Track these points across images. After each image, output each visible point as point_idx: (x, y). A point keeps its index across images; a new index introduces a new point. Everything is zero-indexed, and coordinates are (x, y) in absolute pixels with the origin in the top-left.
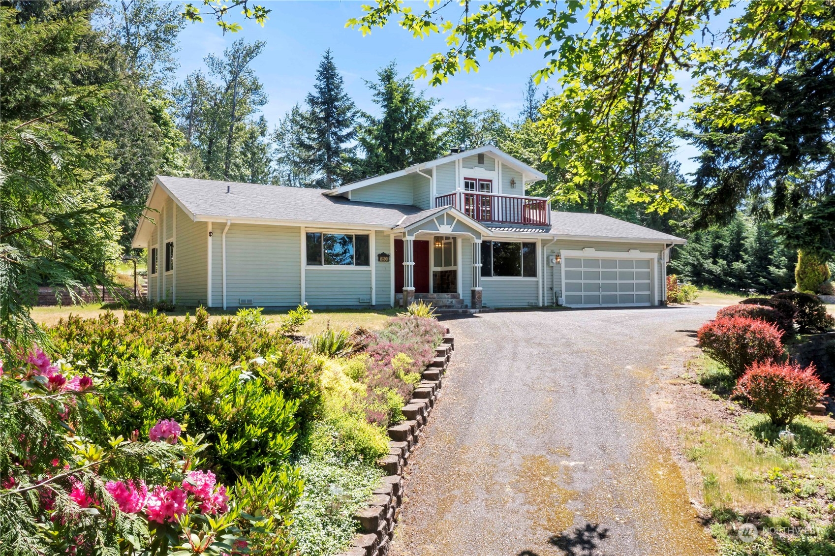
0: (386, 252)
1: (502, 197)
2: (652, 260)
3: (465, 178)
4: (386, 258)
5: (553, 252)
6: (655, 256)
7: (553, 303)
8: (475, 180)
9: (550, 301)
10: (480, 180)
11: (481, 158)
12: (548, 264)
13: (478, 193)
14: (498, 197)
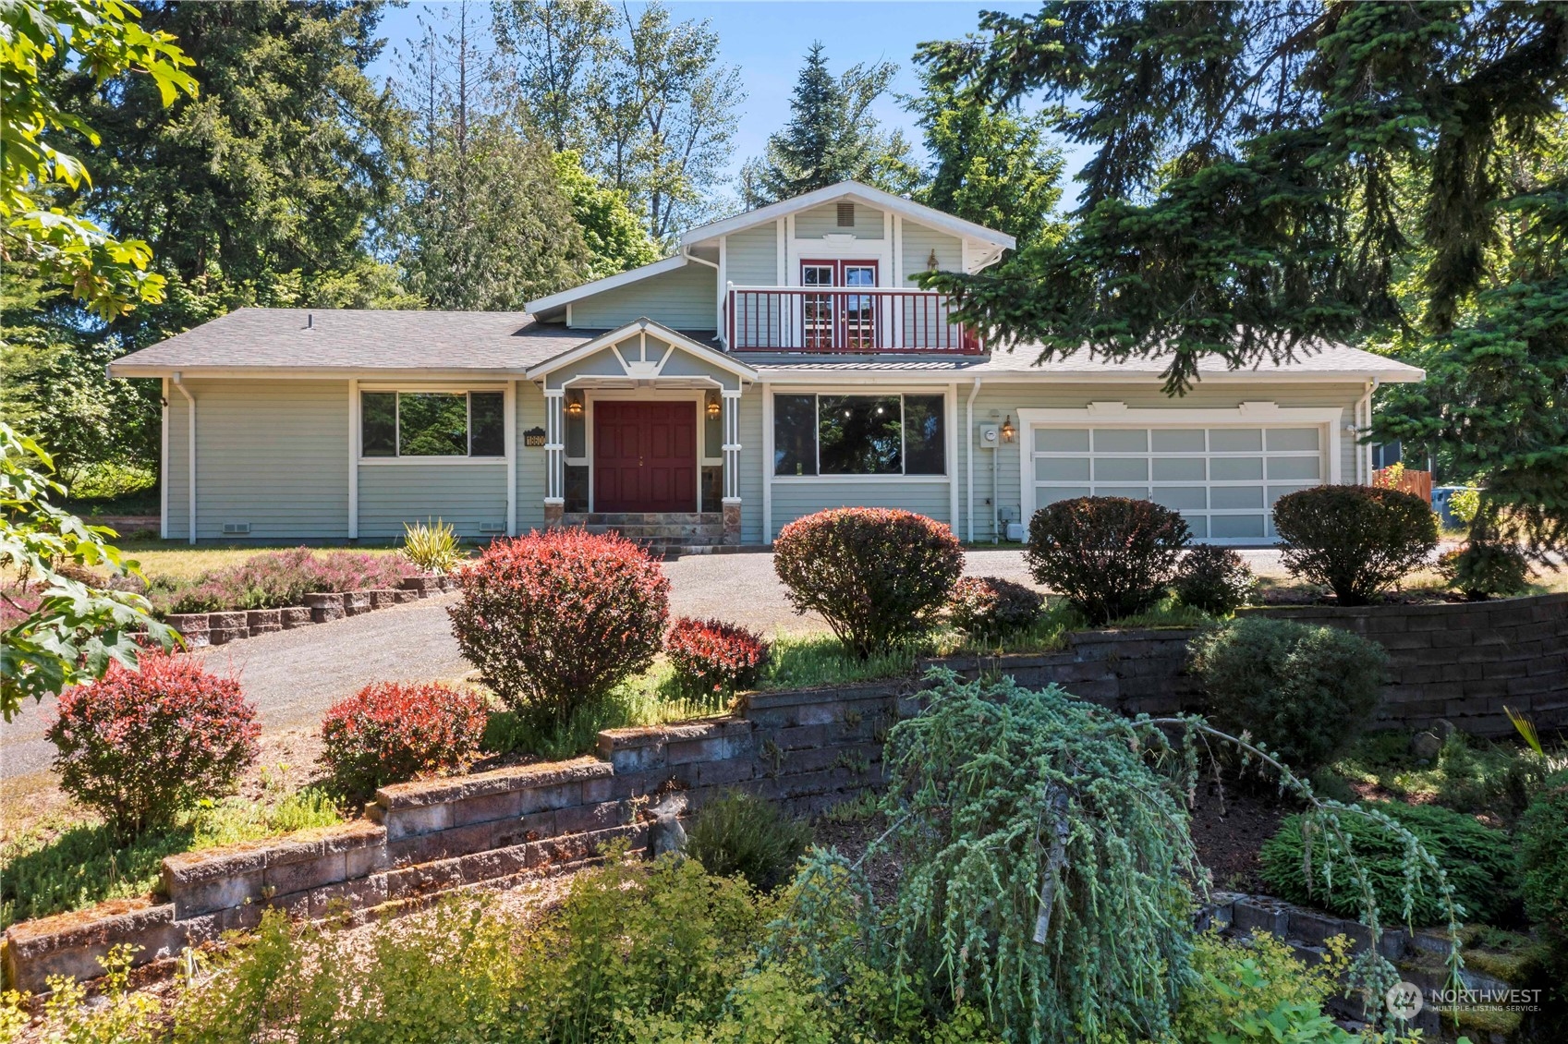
0: (542, 426)
1: (904, 294)
2: (1326, 426)
3: (803, 262)
4: (539, 440)
5: (994, 414)
6: (1334, 416)
7: (993, 534)
8: (834, 262)
9: (986, 531)
10: (844, 262)
11: (845, 213)
12: (976, 443)
13: (839, 289)
14: (893, 295)
